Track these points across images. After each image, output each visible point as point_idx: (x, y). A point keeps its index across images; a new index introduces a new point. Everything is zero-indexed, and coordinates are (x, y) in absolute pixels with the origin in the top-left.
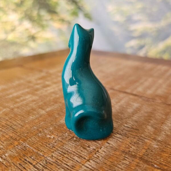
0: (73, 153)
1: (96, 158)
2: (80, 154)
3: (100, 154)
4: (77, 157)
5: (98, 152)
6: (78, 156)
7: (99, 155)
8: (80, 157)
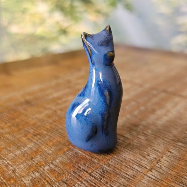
0: (131, 161)
1: (158, 167)
2: (140, 163)
3: (162, 163)
4: (137, 166)
5: (160, 161)
6: (137, 164)
7: (161, 165)
8: (140, 166)
